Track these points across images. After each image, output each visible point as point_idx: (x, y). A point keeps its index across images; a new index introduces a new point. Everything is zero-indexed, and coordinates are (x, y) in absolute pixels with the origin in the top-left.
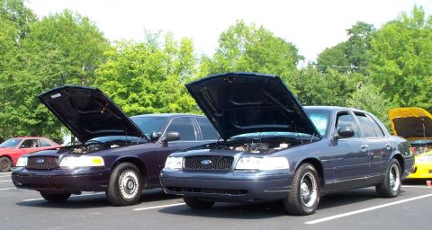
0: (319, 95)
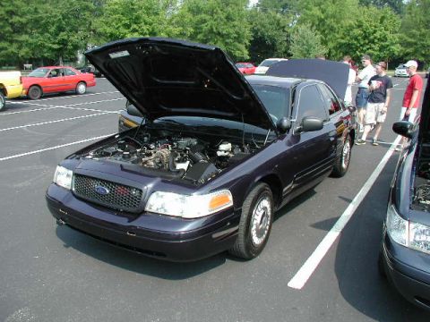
0: (263, 30)
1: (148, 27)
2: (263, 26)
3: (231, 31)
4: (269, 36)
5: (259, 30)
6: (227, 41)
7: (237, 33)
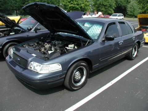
0: (121, 3)
1: (76, 2)
2: (121, 2)
3: (108, 4)
4: (123, 6)
5: (119, 3)
6: (106, 7)
7: (109, 4)
